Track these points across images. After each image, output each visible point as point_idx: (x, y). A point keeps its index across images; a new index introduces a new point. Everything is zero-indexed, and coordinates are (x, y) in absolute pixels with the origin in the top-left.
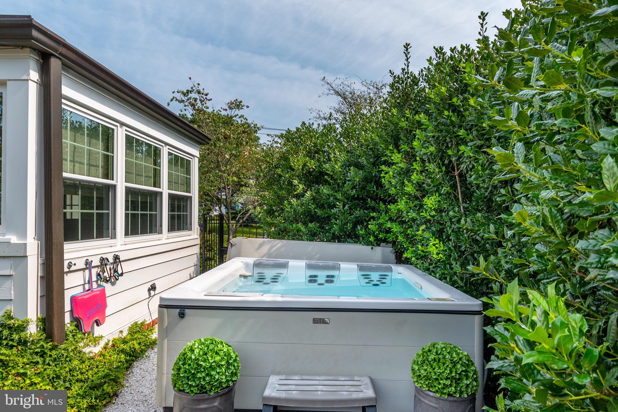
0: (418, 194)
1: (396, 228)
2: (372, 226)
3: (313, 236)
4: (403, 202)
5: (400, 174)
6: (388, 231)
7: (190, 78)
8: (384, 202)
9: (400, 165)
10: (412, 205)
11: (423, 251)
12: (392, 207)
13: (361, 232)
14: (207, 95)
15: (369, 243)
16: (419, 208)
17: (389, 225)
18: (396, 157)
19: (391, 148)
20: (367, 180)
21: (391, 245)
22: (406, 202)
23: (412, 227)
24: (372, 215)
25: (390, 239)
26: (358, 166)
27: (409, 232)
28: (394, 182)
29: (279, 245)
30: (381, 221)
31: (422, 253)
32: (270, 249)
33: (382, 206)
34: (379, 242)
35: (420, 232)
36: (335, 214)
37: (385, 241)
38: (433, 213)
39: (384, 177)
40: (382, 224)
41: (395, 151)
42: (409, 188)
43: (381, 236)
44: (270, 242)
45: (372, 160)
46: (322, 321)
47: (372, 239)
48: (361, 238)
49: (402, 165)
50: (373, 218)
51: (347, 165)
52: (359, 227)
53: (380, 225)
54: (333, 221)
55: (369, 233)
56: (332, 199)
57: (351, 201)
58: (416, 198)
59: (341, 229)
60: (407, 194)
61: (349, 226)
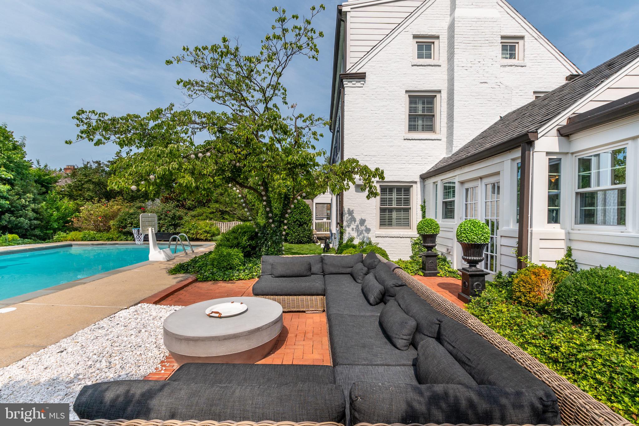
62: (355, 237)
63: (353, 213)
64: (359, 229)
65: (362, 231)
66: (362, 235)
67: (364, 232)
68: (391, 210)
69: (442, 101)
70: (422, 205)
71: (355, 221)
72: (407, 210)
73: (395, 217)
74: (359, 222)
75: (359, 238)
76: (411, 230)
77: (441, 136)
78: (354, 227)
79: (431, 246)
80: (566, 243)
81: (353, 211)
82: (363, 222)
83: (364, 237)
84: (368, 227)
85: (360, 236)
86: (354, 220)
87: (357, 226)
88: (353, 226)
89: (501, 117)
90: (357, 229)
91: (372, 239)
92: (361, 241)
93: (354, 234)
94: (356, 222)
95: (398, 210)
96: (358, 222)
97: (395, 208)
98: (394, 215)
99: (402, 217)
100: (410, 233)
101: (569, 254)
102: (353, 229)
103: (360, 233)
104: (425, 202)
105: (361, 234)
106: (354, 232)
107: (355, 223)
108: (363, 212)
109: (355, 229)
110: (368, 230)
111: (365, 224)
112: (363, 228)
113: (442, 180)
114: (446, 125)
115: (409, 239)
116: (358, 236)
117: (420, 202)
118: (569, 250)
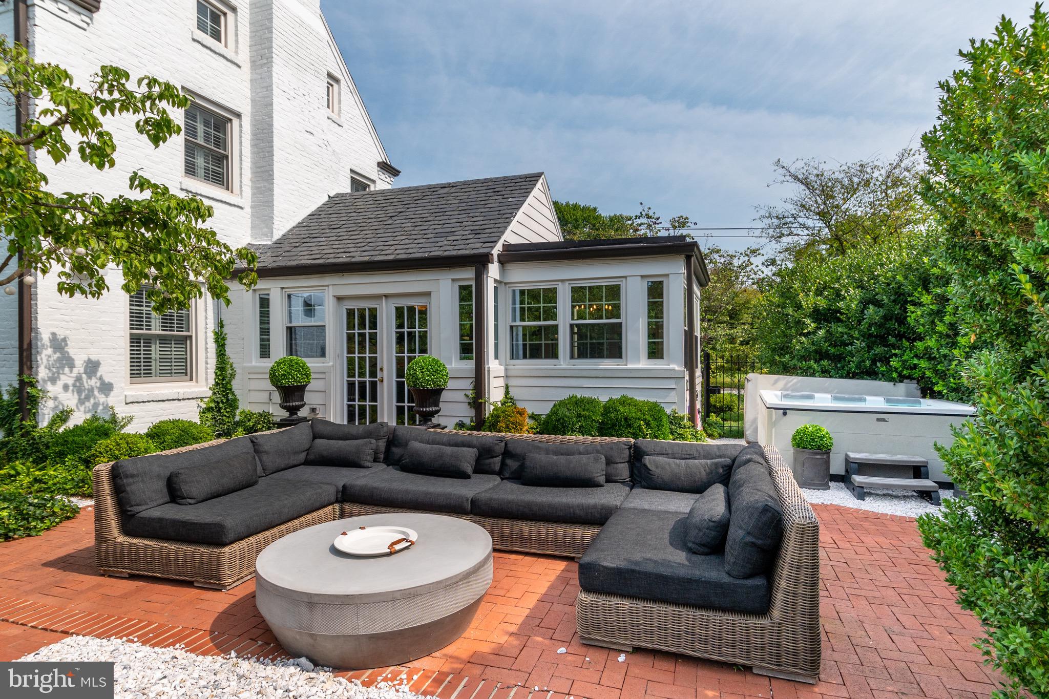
0: (950, 333)
1: (923, 364)
2: (894, 363)
3: (825, 373)
4: (933, 340)
5: (930, 315)
6: (915, 367)
7: (641, 204)
8: (908, 339)
9: (931, 307)
10: (943, 342)
11: (955, 384)
12: (919, 345)
13: (881, 369)
14: (658, 219)
15: (891, 380)
16: (952, 346)
17: (916, 361)
18: (926, 299)
19: (919, 290)
20: (886, 318)
21: (916, 382)
22: (938, 340)
23: (942, 363)
24: (893, 352)
25: (916, 376)
26: (878, 304)
27: (939, 367)
28: (922, 321)
29: (795, 381)
30: (905, 358)
31: (954, 386)
32: (786, 384)
33: (906, 343)
34: (902, 378)
35: (953, 366)
36: (850, 352)
37: (910, 378)
38: (967, 349)
39: (910, 316)
40: (906, 361)
41: (924, 292)
42: (940, 328)
43: (905, 372)
44: (785, 378)
45: (892, 298)
46: (884, 420)
47: (895, 375)
48: (880, 376)
49: (934, 307)
50: (896, 355)
51: (865, 303)
52: (878, 364)
53: (904, 362)
54: (849, 358)
55: (891, 369)
56: (846, 336)
57: (868, 339)
58: (948, 336)
59: (858, 366)
60: (937, 332)
61: (868, 363)
62: (74, 408)
63: (67, 345)
64: (82, 384)
65: (91, 390)
66: (92, 401)
67: (96, 392)
68: (149, 340)
69: (243, 135)
70: (217, 330)
71: (72, 366)
72: (185, 340)
73: (158, 356)
74: (82, 370)
75: (82, 408)
76: (193, 383)
77: (243, 200)
78: (70, 382)
79: (296, 406)
80: (505, 381)
81: (64, 340)
82: (92, 367)
83: (96, 405)
84: (107, 380)
85: (87, 404)
86: (69, 362)
87: (79, 379)
88: (67, 378)
89: (329, 197)
90: (78, 386)
91: (117, 410)
92: (89, 416)
93: (69, 400)
94: (75, 370)
95: (163, 340)
96: (79, 368)
97: (158, 335)
98: (155, 350)
99: (173, 357)
100: (193, 390)
101: (507, 393)
102: (66, 387)
103: (84, 395)
104: (222, 326)
105: (87, 398)
106: (69, 394)
107: (71, 372)
108: (92, 343)
109: (71, 388)
110: (106, 388)
111: (99, 374)
112: (94, 382)
113: (282, 288)
114: (250, 183)
115: (194, 403)
116: (81, 402)
117: (211, 326)
118: (507, 387)
